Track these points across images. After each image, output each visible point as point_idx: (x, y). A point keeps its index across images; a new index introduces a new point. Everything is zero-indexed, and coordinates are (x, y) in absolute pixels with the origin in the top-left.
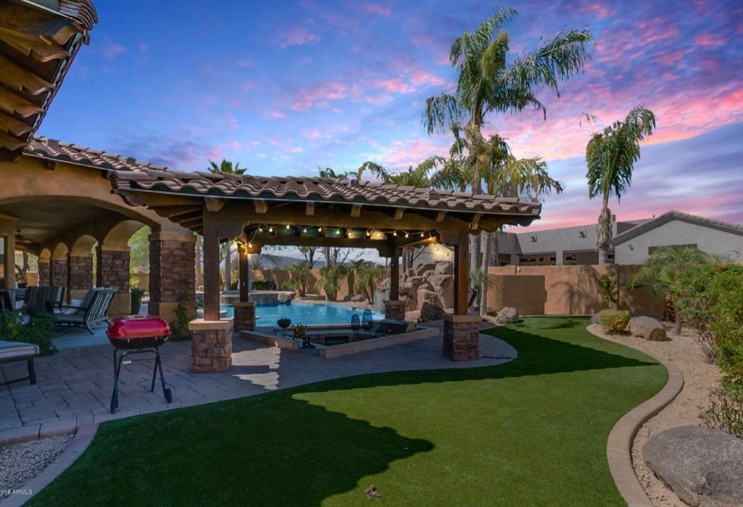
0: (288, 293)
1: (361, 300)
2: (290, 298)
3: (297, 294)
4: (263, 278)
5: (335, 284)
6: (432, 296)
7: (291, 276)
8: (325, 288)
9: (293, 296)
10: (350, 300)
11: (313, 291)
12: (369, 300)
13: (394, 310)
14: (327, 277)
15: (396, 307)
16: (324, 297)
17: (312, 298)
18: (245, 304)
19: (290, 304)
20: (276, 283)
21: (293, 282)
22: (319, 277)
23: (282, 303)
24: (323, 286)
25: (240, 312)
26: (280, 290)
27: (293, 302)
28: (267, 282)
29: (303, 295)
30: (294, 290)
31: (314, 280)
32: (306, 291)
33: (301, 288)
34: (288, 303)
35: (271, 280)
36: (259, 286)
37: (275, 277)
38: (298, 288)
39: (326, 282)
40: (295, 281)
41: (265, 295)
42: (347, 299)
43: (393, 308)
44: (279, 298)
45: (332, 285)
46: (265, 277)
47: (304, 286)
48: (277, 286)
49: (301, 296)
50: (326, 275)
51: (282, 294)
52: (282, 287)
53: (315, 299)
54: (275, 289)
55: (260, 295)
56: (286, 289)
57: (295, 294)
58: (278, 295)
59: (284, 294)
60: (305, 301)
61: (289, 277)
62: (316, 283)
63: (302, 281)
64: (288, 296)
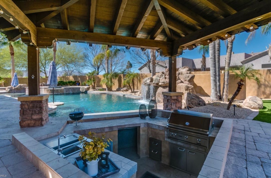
0: (86, 87)
1: (127, 90)
2: (87, 89)
3: (91, 88)
4: (73, 80)
5: (111, 82)
6: (190, 88)
7: (87, 78)
8: (106, 84)
9: (88, 89)
10: (120, 90)
11: (100, 86)
12: (132, 91)
13: (174, 100)
14: (107, 79)
15: (175, 98)
16: (106, 89)
17: (99, 90)
18: (33, 98)
19: (87, 93)
20: (80, 82)
21: (89, 81)
22: (103, 79)
23: (83, 93)
24: (105, 83)
25: (26, 107)
26: (82, 85)
27: (88, 92)
28: (75, 82)
29: (94, 88)
30: (89, 86)
31: (99, 80)
32: (96, 86)
33: (93, 84)
34: (86, 92)
35: (77, 81)
36: (71, 84)
37: (79, 79)
38: (91, 84)
39: (106, 81)
40: (90, 81)
41: (73, 88)
42: (118, 90)
43: (173, 98)
44: (81, 90)
45: (110, 82)
46: (74, 79)
47: (94, 83)
48: (81, 83)
49: (93, 88)
50: (107, 77)
51: (82, 88)
52: (83, 84)
53: (101, 90)
54: (79, 85)
55: (70, 88)
56: (85, 85)
57: (89, 88)
58: (80, 88)
59: (84, 87)
60: (95, 91)
61: (86, 79)
62: (101, 82)
63: (94, 81)
64: (86, 89)
